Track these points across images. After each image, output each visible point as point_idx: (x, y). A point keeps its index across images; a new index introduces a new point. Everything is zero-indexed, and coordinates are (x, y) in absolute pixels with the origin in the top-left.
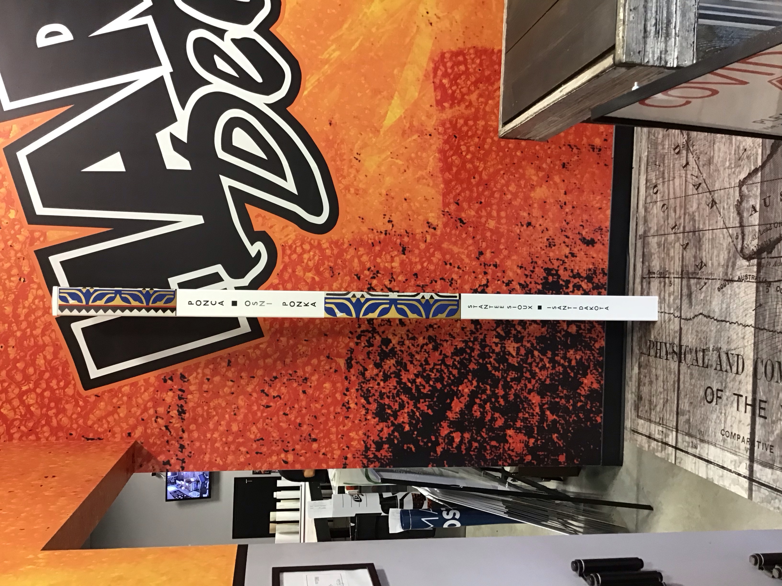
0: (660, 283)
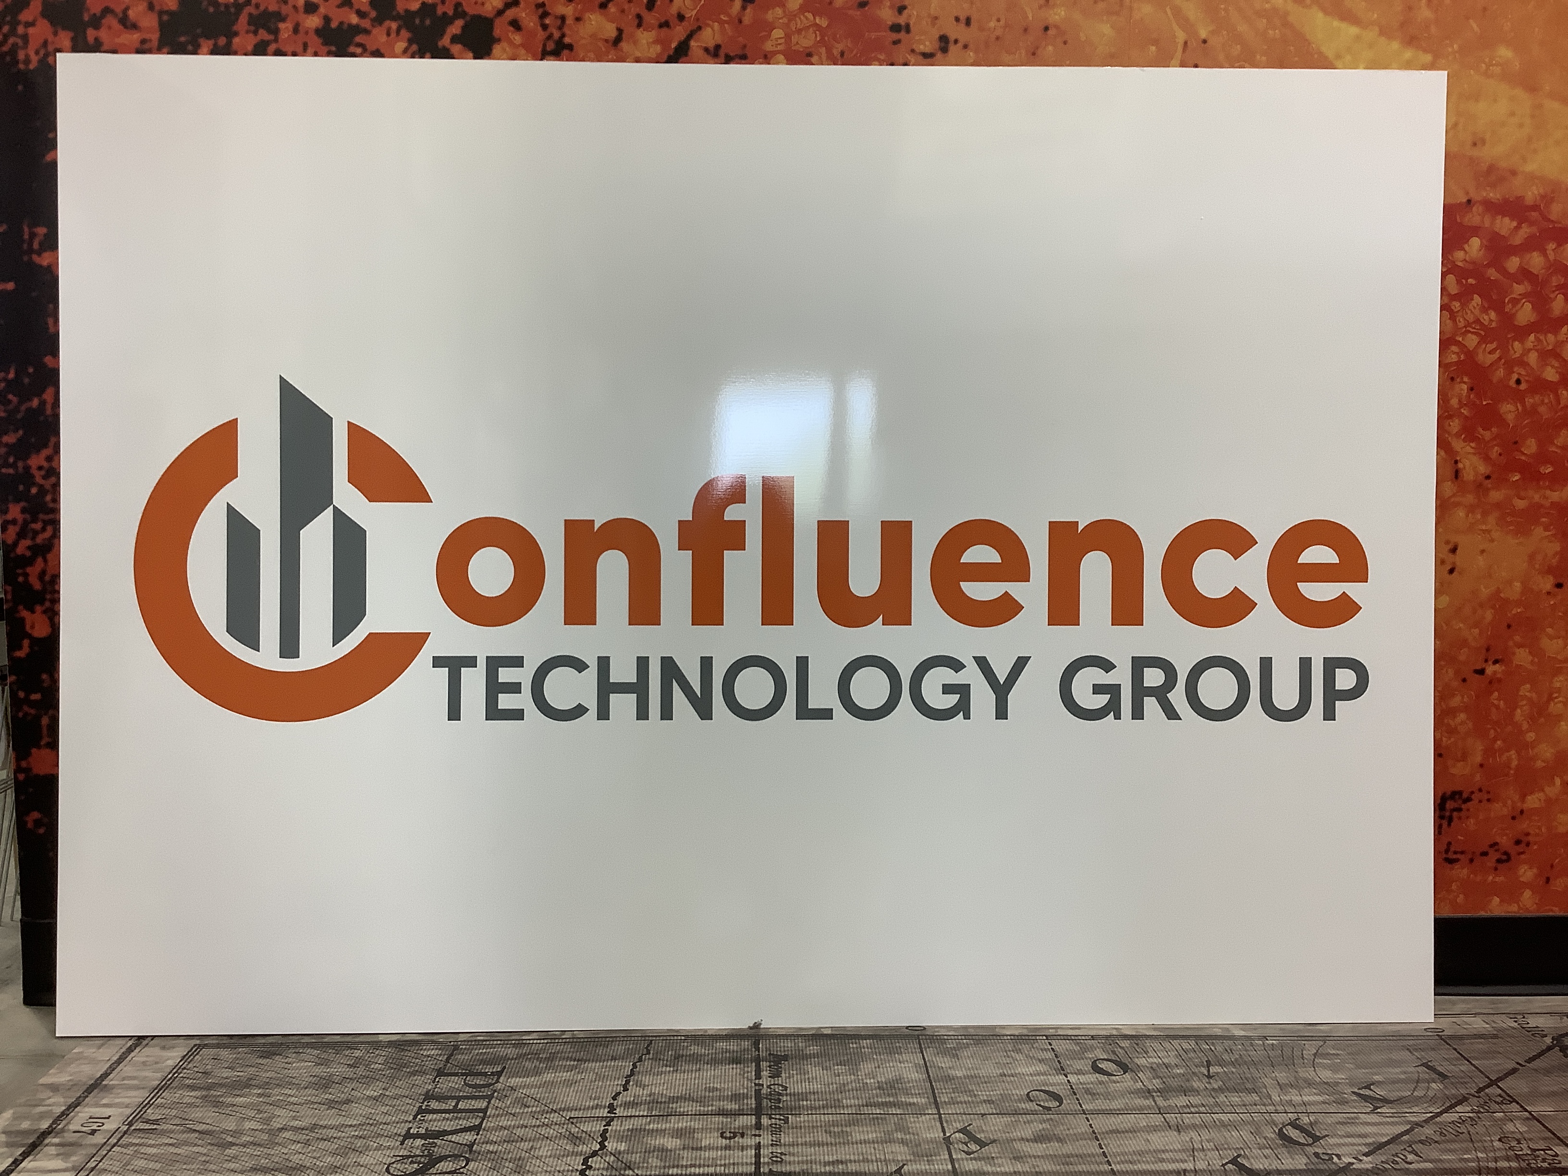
0: (735, 1097)
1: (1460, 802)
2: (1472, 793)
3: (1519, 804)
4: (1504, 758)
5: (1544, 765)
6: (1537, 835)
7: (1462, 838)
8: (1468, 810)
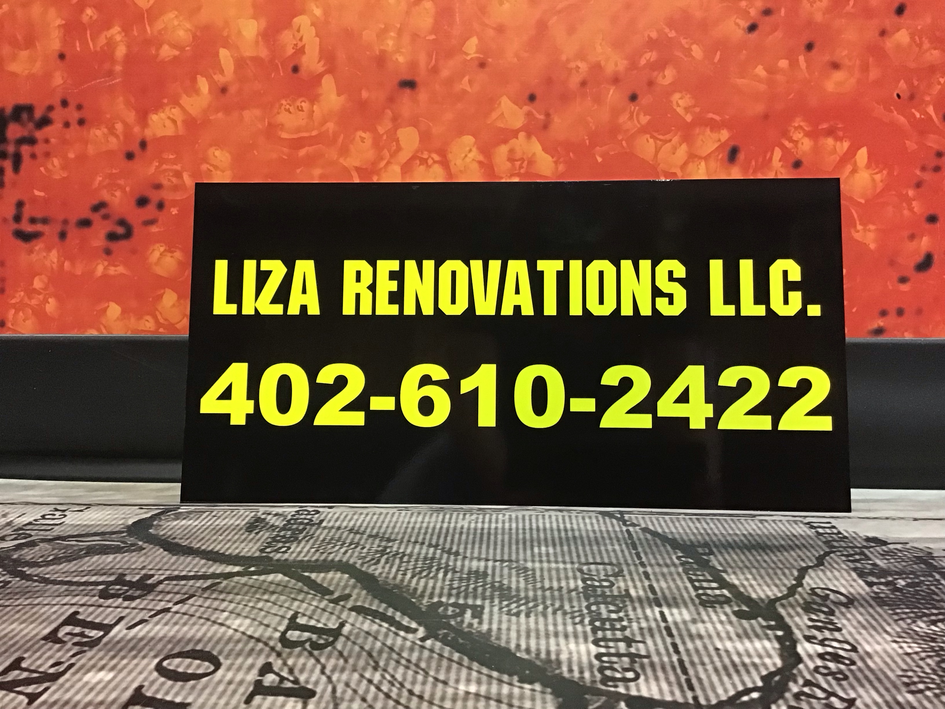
1: (31, 125)
2: (50, 108)
3: (137, 129)
4: (102, 40)
5: (176, 53)
6: (176, 188)
7: (42, 194)
8: (47, 141)
